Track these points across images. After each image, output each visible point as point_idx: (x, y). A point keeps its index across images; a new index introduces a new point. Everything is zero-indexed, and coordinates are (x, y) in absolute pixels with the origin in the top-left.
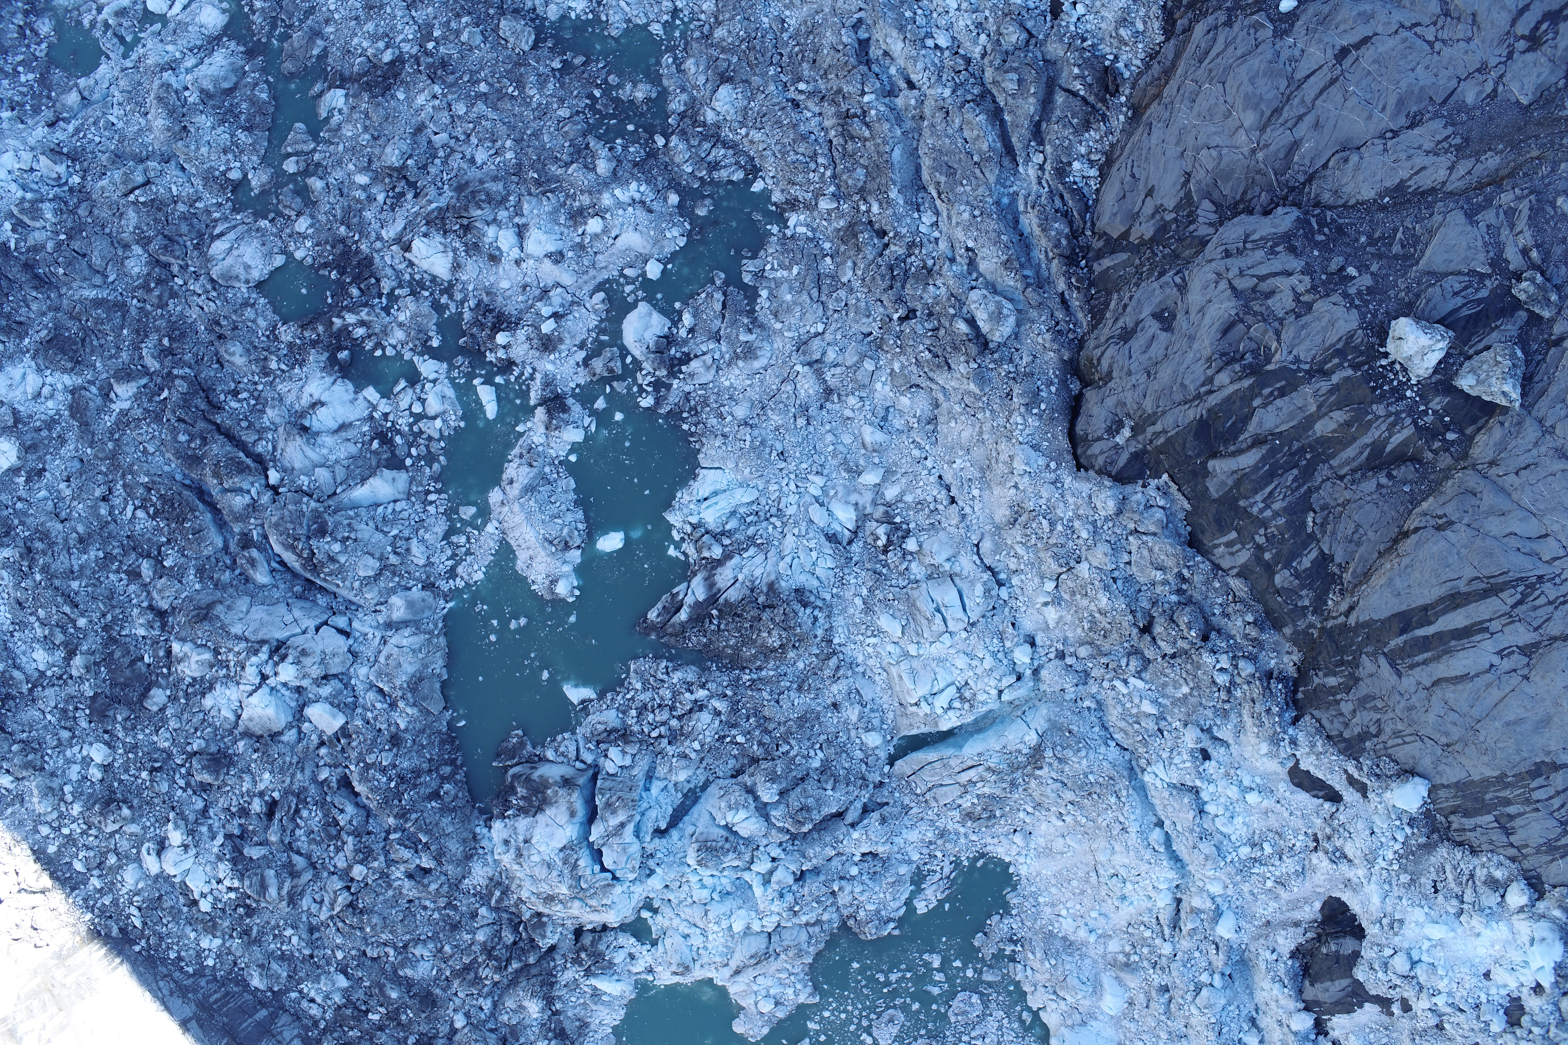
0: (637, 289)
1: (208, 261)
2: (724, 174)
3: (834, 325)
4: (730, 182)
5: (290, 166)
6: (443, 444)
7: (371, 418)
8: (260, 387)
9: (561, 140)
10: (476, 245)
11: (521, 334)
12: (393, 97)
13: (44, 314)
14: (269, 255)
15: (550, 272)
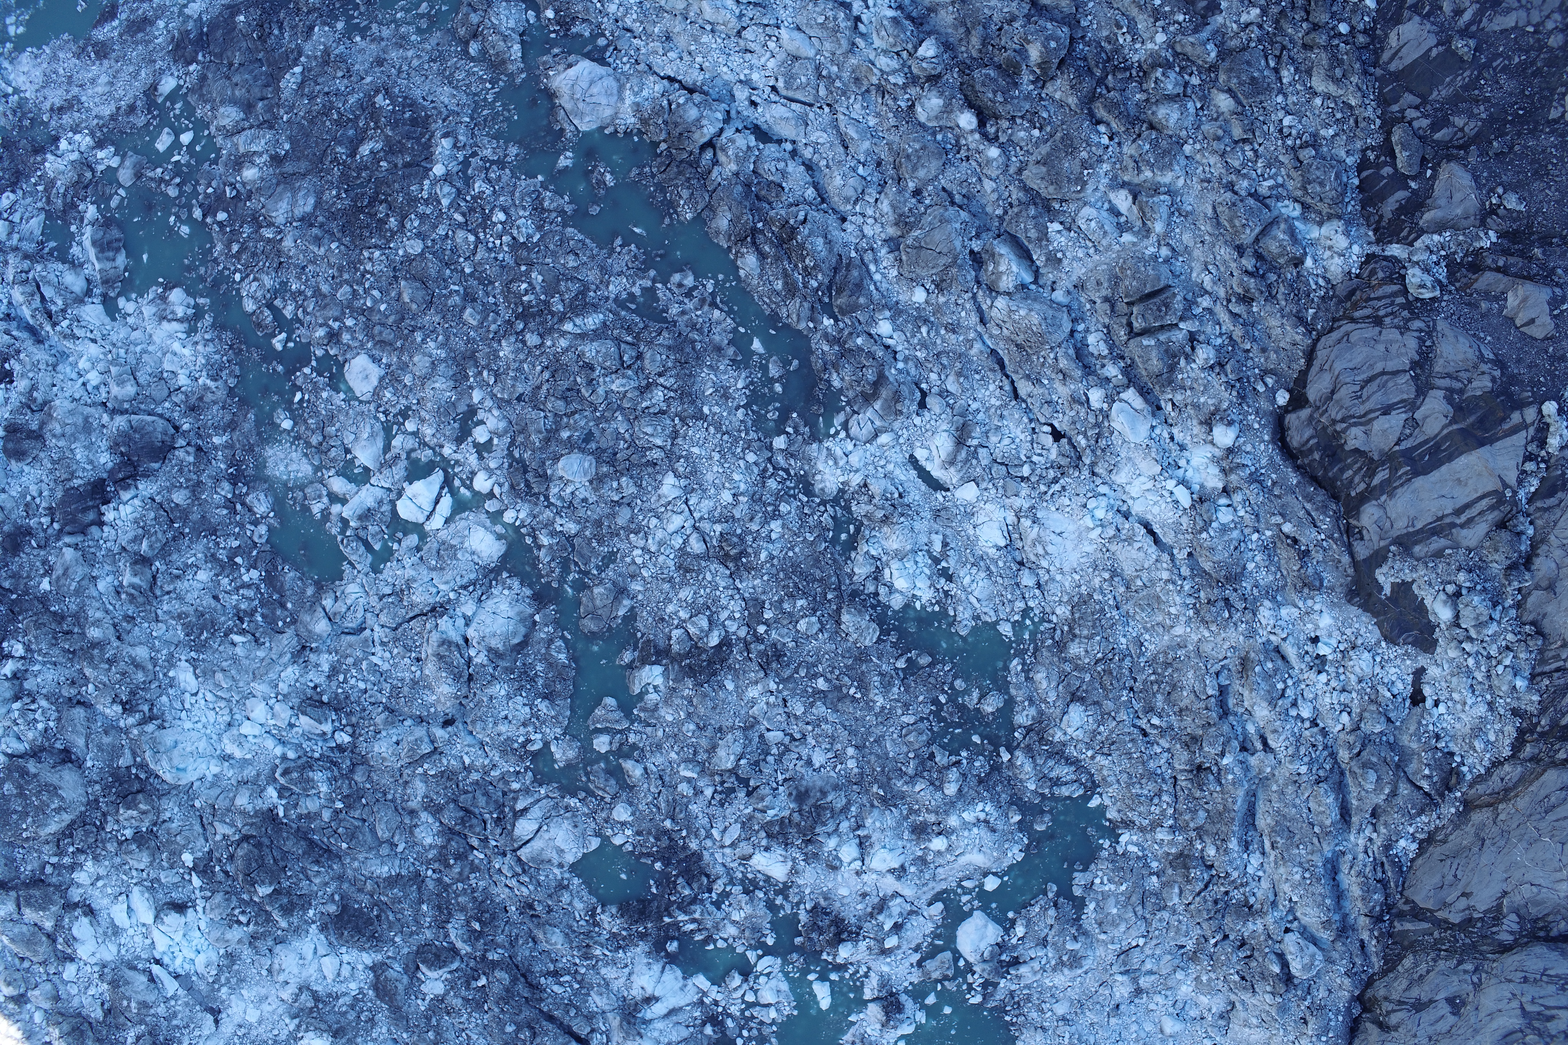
0: (973, 899)
1: (513, 840)
2: (1065, 791)
3: (1154, 942)
4: (1069, 798)
5: (602, 744)
6: (775, 1028)
7: (701, 1002)
8: (583, 971)
9: (905, 749)
10: (816, 856)
11: (863, 945)
12: (722, 686)
13: (326, 884)
14: (583, 837)
15: (890, 884)
